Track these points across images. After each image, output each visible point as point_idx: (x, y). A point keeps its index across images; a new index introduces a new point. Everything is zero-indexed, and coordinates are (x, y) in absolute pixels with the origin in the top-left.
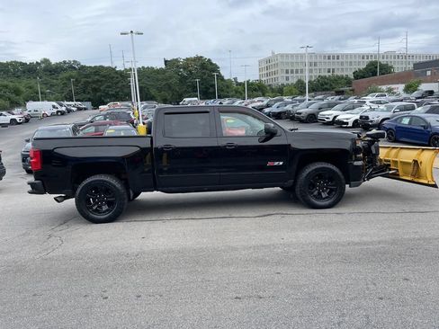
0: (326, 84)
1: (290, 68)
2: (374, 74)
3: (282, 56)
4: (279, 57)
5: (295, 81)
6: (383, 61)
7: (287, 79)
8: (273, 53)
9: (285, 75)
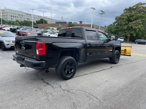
0: (27, 23)
1: (13, 15)
2: (43, 23)
3: (9, 10)
4: (8, 10)
5: (15, 20)
6: (45, 19)
7: (12, 19)
8: (5, 8)
9: (11, 17)
